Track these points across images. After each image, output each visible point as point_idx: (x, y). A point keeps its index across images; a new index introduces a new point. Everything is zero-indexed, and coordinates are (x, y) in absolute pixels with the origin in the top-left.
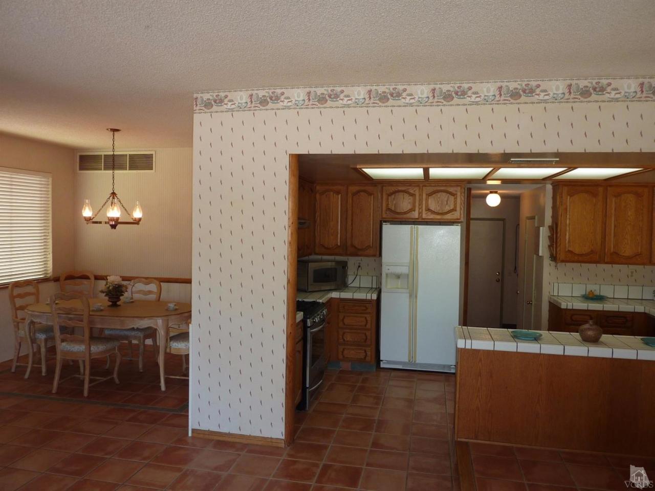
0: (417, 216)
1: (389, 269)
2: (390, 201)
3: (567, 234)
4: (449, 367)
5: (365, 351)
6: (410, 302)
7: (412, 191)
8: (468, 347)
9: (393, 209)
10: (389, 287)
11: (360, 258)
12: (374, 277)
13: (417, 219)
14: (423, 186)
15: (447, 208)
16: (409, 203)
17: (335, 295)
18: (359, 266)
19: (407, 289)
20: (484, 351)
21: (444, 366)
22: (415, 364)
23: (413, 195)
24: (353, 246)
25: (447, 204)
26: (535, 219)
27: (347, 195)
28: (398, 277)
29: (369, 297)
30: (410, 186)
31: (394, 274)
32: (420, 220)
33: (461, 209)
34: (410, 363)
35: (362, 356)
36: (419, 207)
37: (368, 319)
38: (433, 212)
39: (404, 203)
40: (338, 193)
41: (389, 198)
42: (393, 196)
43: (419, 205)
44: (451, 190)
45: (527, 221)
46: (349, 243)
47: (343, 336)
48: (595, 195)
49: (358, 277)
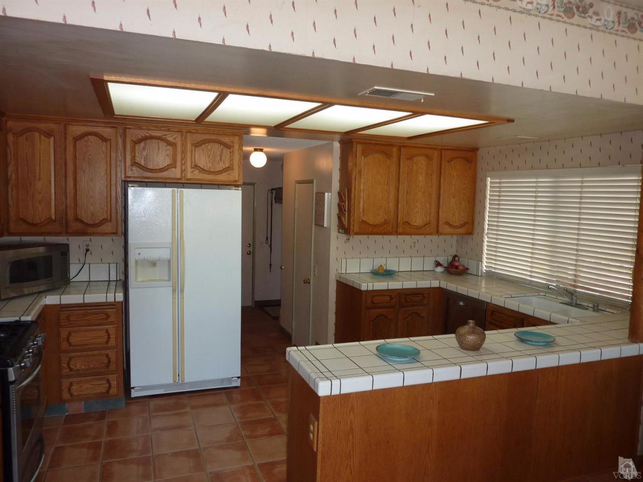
0: (178, 176)
1: (139, 254)
2: (137, 151)
3: (362, 201)
4: (230, 380)
5: (108, 381)
6: (174, 298)
7: (171, 139)
8: (336, 392)
9: (142, 163)
10: (139, 279)
11: (87, 238)
12: (111, 265)
13: (179, 179)
14: (187, 132)
15: (221, 164)
16: (167, 155)
17: (51, 300)
18: (87, 250)
19: (169, 280)
20: (356, 393)
21: (223, 380)
22: (183, 384)
23: (173, 145)
24: (77, 219)
25: (221, 160)
26: (313, 183)
27: (66, 139)
28: (154, 264)
29: (111, 298)
30: (168, 130)
31: (147, 261)
32: (183, 181)
33: (239, 167)
34: (175, 384)
35: (102, 389)
36: (181, 163)
37: (110, 331)
38: (202, 170)
39: (159, 157)
40: (48, 135)
41: (137, 147)
42: (142, 144)
43: (182, 159)
44: (226, 140)
45: (297, 184)
46: (71, 216)
47: (68, 364)
48: (388, 156)
49: (86, 266)
